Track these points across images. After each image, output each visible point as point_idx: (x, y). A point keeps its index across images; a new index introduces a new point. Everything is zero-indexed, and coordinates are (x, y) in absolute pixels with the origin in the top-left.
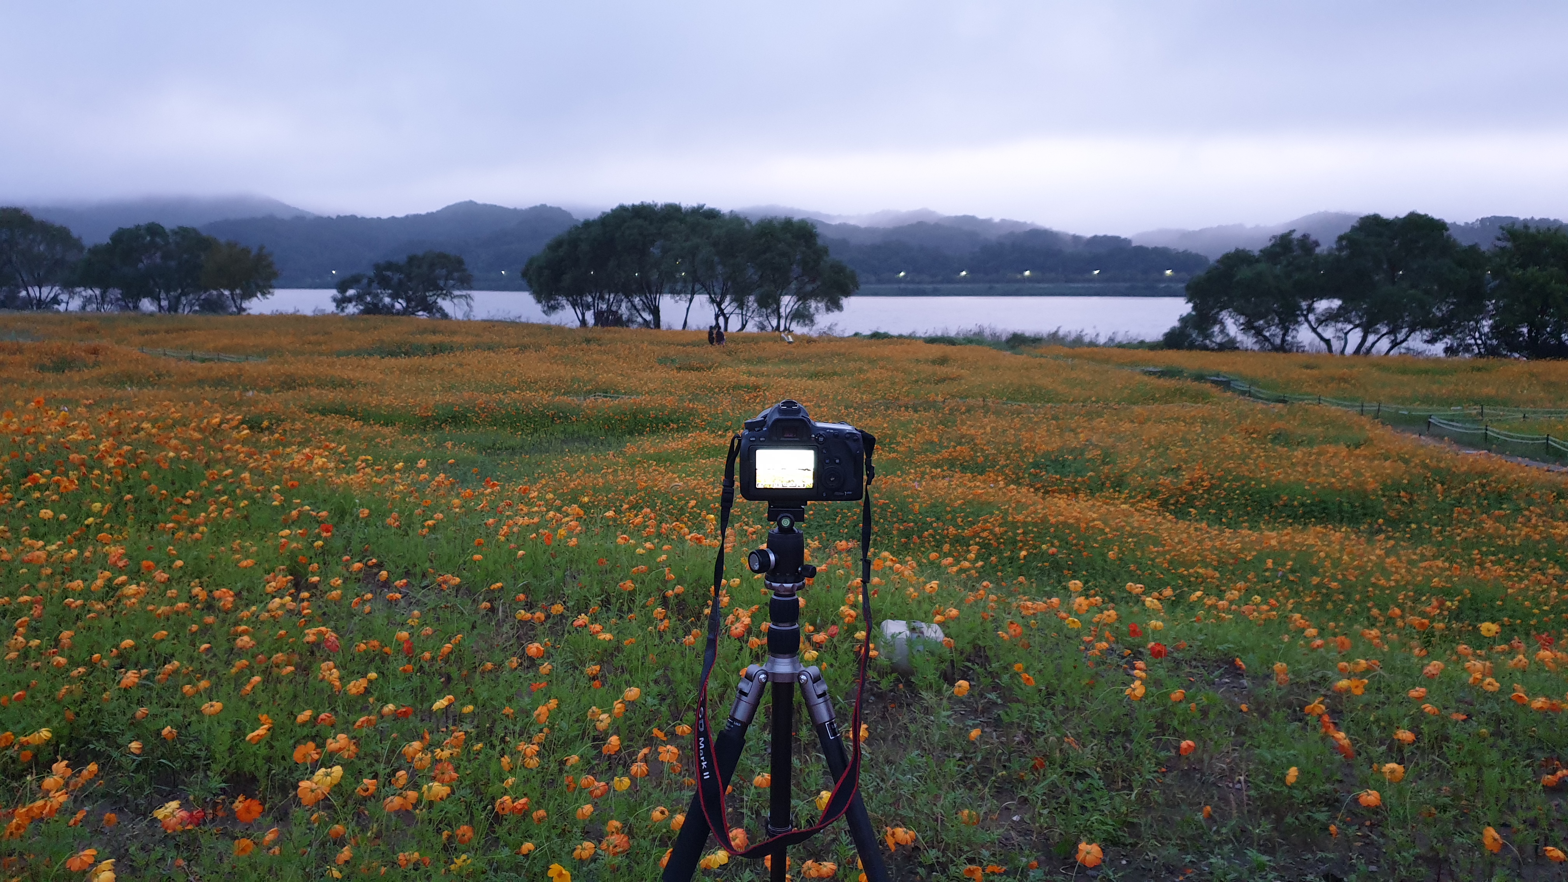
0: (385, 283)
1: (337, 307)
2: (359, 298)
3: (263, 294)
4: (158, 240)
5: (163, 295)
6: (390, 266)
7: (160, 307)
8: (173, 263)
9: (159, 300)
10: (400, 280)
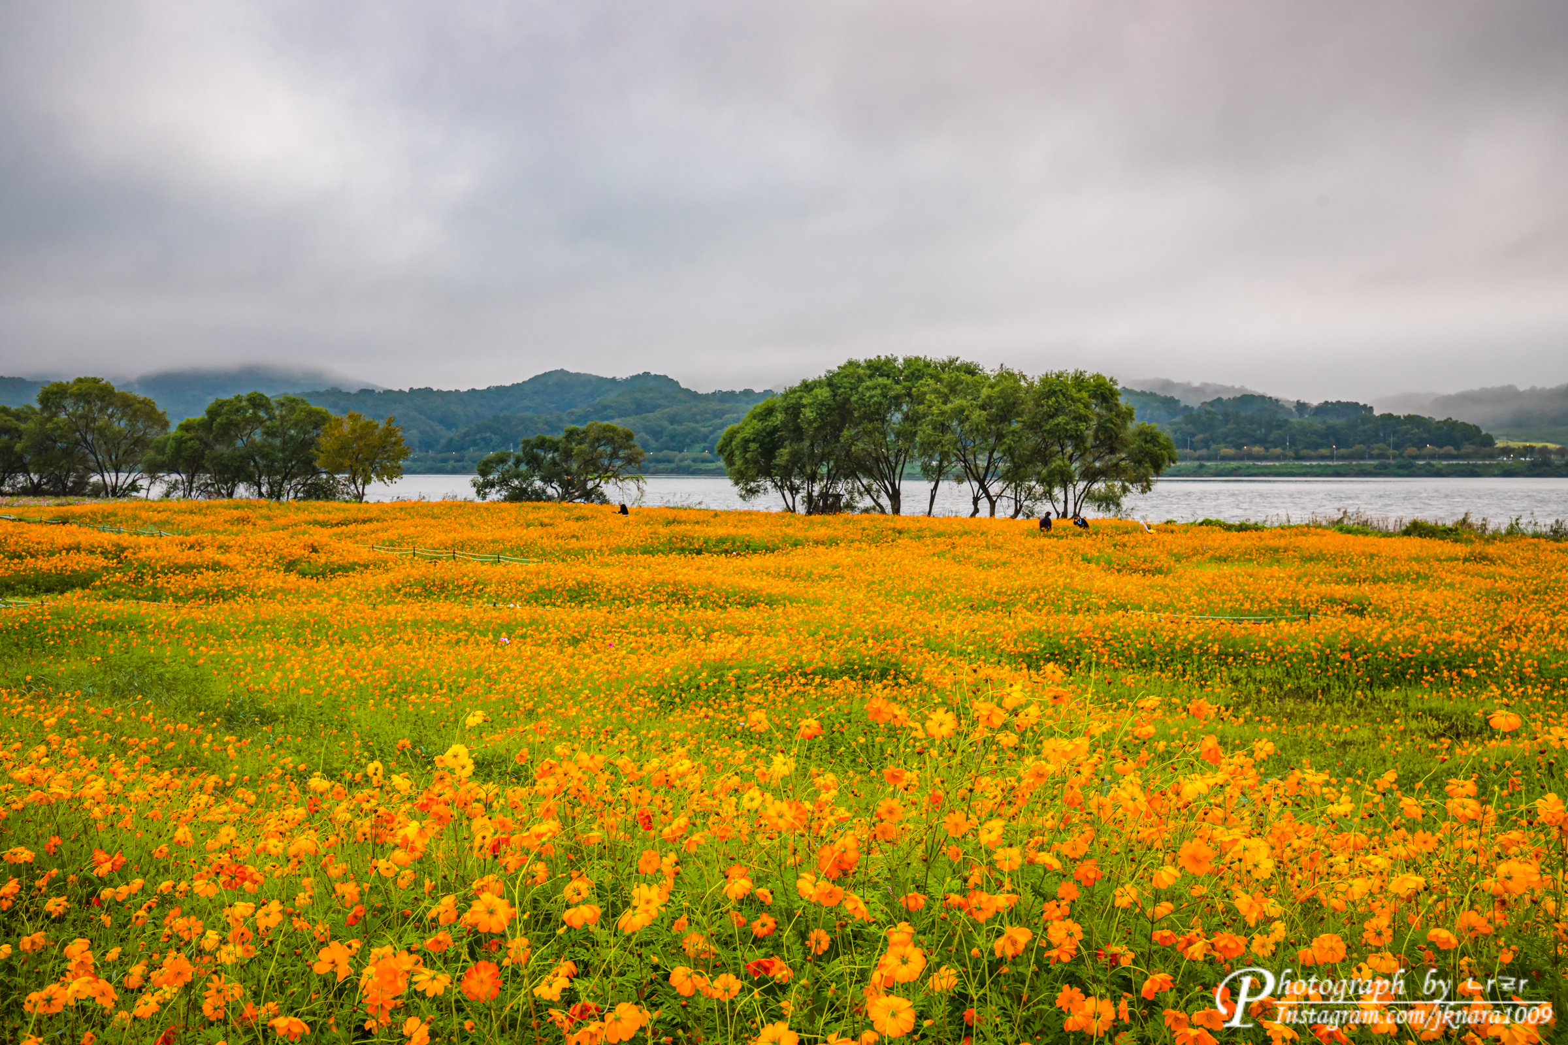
0: (534, 462)
1: (478, 492)
2: (504, 482)
3: (391, 478)
4: (262, 414)
5: (264, 479)
6: (542, 444)
7: (261, 494)
8: (277, 442)
9: (259, 486)
10: (553, 458)
